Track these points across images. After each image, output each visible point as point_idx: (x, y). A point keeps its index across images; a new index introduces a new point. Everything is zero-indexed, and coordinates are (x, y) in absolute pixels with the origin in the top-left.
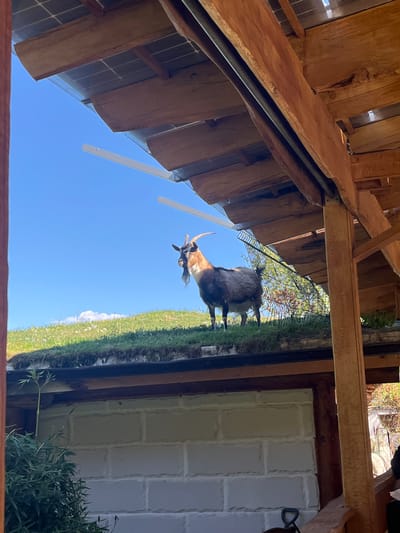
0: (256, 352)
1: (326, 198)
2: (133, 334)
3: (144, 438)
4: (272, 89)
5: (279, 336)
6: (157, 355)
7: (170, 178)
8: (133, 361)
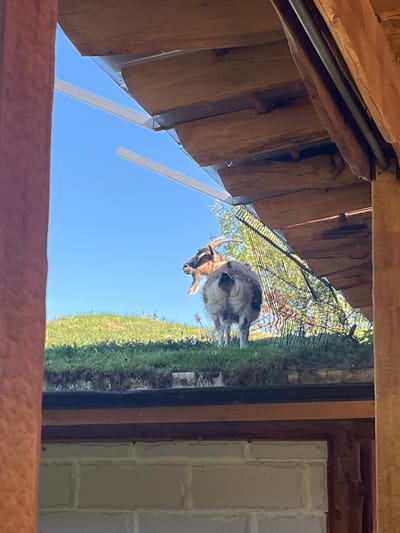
0: (251, 385)
1: (378, 170)
2: (70, 348)
3: (77, 503)
4: (331, 17)
5: (286, 364)
6: (107, 381)
7: (146, 124)
8: (71, 387)
